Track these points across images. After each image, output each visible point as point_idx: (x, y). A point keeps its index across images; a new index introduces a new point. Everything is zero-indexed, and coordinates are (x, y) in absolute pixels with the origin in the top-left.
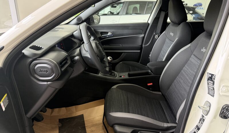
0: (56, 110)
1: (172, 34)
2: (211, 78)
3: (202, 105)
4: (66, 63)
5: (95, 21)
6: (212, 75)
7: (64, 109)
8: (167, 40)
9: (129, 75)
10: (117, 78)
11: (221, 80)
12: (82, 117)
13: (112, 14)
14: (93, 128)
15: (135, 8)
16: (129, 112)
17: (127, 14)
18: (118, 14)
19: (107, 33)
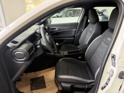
0: (29, 74)
1: (91, 29)
2: (113, 57)
3: (109, 71)
4: (33, 49)
5: (49, 22)
6: (114, 55)
7: (33, 73)
8: (88, 32)
9: (69, 53)
10: (62, 54)
11: (119, 58)
12: (43, 77)
13: (58, 17)
14: (49, 83)
15: (70, 13)
16: (69, 75)
17: (66, 16)
18: (61, 17)
19: (55, 29)
